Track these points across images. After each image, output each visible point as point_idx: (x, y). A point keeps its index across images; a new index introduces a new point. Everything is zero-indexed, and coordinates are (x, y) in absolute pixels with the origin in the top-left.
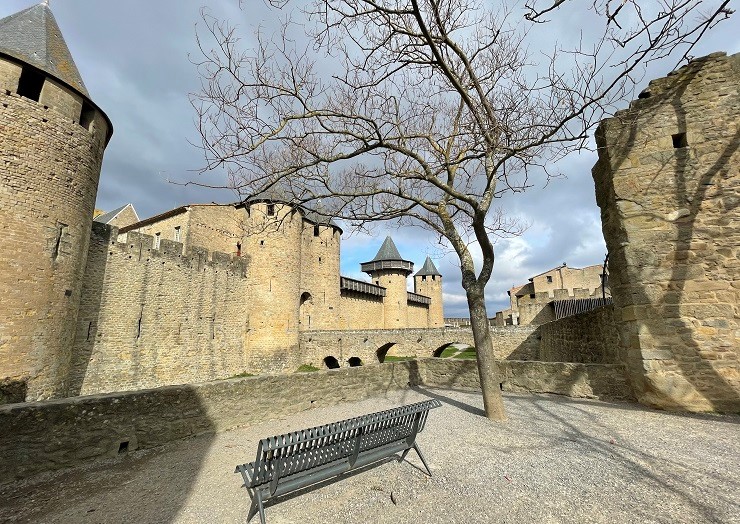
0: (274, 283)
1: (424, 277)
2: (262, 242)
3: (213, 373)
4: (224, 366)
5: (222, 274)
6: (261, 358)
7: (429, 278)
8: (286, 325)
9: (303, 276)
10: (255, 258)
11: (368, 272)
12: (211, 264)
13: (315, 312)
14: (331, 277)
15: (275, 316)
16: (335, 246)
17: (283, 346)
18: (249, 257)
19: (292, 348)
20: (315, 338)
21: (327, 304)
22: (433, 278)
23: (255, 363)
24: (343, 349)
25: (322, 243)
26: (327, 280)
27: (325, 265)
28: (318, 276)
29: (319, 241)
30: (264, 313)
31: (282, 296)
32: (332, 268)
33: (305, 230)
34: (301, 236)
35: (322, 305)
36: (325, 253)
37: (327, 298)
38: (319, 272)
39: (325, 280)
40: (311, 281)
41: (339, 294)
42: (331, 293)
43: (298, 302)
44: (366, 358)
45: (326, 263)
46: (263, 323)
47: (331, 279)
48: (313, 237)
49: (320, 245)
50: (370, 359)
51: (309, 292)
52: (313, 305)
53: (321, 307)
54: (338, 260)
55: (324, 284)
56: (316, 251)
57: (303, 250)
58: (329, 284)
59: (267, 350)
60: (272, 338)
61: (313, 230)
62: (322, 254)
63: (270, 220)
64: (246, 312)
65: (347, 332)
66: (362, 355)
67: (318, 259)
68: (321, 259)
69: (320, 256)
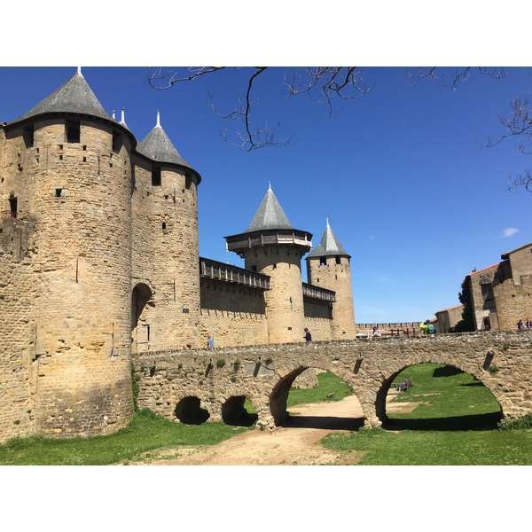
0: (84, 265)
1: (322, 260)
2: (59, 192)
6: (62, 407)
7: (331, 261)
8: (108, 344)
9: (135, 256)
10: (47, 219)
13: (158, 319)
14: (183, 257)
15: (88, 329)
16: (189, 203)
17: (104, 382)
18: (34, 220)
19: (119, 385)
20: (164, 365)
21: (179, 305)
22: (338, 262)
24: (216, 382)
25: (166, 197)
26: (177, 263)
27: (174, 235)
28: (162, 255)
29: (162, 194)
30: (65, 322)
31: (100, 291)
32: (185, 241)
33: (136, 174)
34: (130, 184)
35: (169, 306)
36: (173, 215)
37: (179, 294)
38: (163, 248)
39: (175, 262)
40: (149, 264)
41: (198, 286)
42: (186, 285)
43: (130, 300)
44: (259, 397)
45: (175, 231)
46: (63, 341)
47: (185, 259)
48: (151, 186)
49: (164, 200)
50: (266, 399)
51: (147, 283)
52: (154, 306)
53: (169, 310)
54: (195, 228)
55: (172, 270)
56: (157, 212)
57: (134, 208)
58: (181, 268)
59: (73, 392)
60: (82, 370)
61: (149, 174)
62: (167, 217)
63: (72, 150)
64: (31, 322)
65: (221, 352)
66: (252, 392)
67: (161, 224)
68: (167, 224)
69: (164, 221)
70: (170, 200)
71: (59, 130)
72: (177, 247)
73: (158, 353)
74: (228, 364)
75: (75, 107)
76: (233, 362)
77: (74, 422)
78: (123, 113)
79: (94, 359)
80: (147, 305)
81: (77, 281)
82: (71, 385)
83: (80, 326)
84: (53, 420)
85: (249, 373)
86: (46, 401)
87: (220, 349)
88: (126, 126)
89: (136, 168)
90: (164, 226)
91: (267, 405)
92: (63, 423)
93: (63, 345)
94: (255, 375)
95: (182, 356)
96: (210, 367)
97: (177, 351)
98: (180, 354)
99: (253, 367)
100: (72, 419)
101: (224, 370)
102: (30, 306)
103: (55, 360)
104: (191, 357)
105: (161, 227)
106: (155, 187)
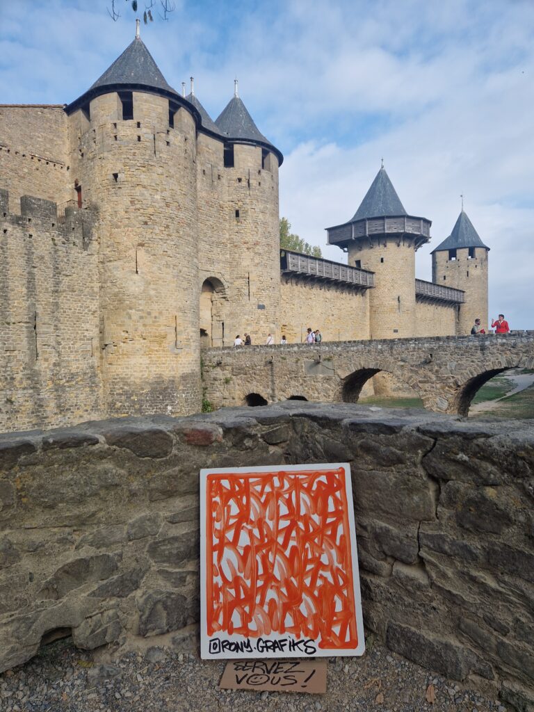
0: (142, 255)
1: (453, 253)
2: (116, 176)
3: (42, 419)
4: (62, 409)
5: (43, 241)
6: (128, 395)
7: (463, 254)
8: (171, 337)
10: (106, 208)
11: (342, 245)
12: (16, 221)
14: (259, 249)
15: (150, 320)
16: (266, 186)
17: (167, 374)
18: (96, 209)
19: (184, 378)
20: (229, 360)
21: (254, 300)
22: (472, 253)
23: (119, 404)
24: (277, 380)
25: (240, 180)
26: (252, 254)
27: (248, 224)
28: (236, 246)
29: (235, 177)
30: (128, 314)
31: (160, 282)
32: (261, 231)
35: (243, 302)
36: (247, 201)
37: (253, 289)
38: (236, 238)
39: (249, 254)
40: (221, 257)
42: (261, 279)
43: (195, 294)
45: (249, 220)
46: (127, 332)
47: (261, 251)
48: (222, 169)
49: (237, 184)
51: (218, 276)
52: (229, 301)
55: (245, 263)
56: (230, 198)
57: (202, 194)
58: (256, 261)
59: (138, 381)
60: (145, 360)
61: (221, 155)
62: (240, 203)
63: (126, 128)
64: (99, 313)
66: (311, 392)
67: (234, 212)
68: (240, 212)
69: (237, 208)
70: (244, 183)
71: (111, 106)
72: (251, 239)
77: (140, 410)
79: (157, 351)
80: (221, 300)
81: (137, 272)
82: (136, 374)
83: (141, 318)
84: (121, 406)
85: (308, 373)
86: (114, 388)
90: (237, 214)
92: (130, 409)
93: (126, 335)
100: (137, 406)
103: (120, 351)
105: (235, 215)
106: (227, 169)
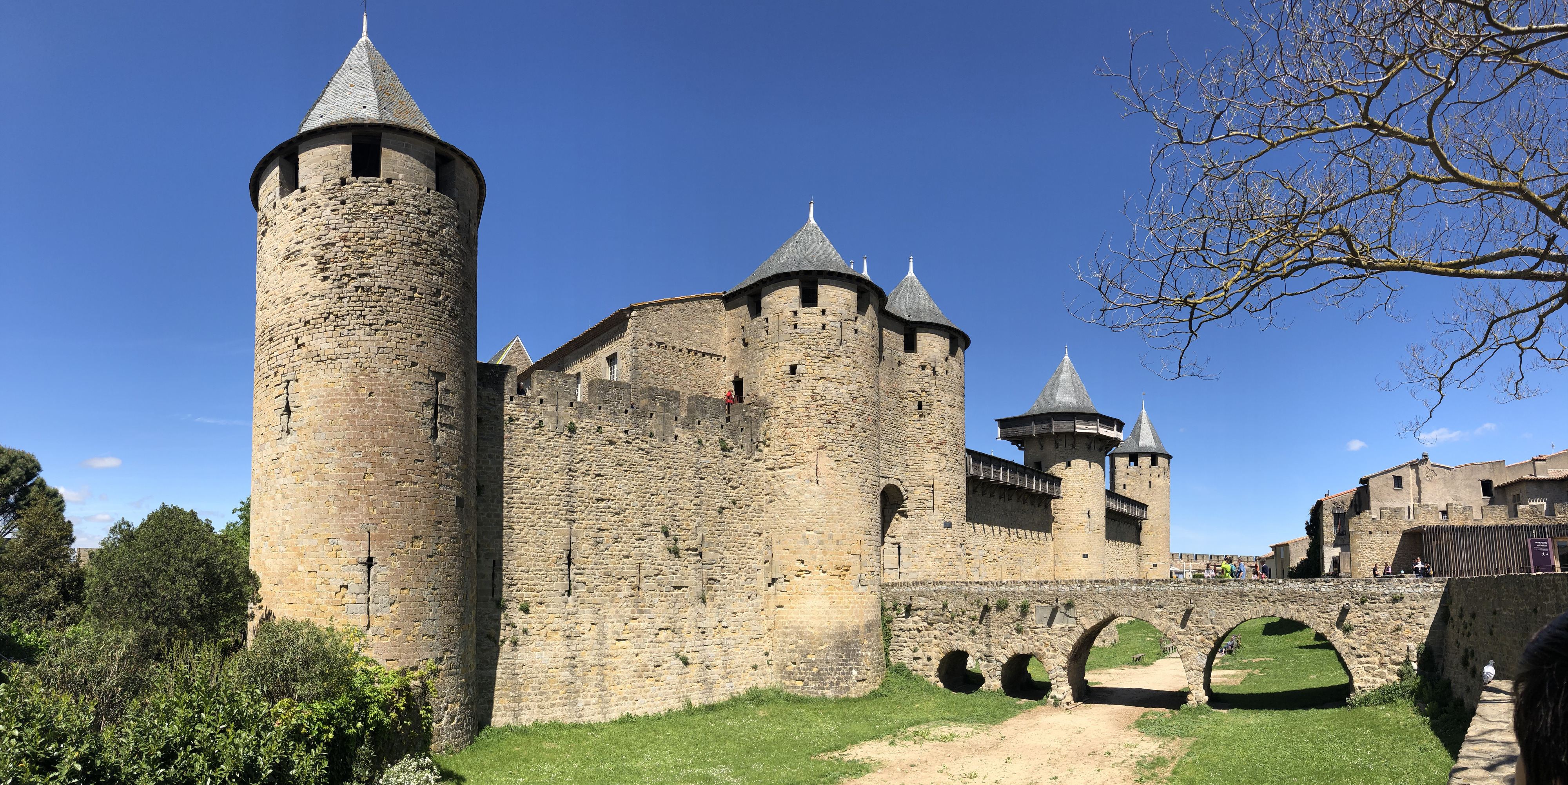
0: (825, 461)
2: (793, 369)
8: (855, 568)
9: (884, 447)
10: (779, 404)
11: (1018, 441)
12: (687, 424)
13: (912, 535)
14: (946, 449)
15: (831, 547)
16: (954, 375)
17: (851, 623)
18: (765, 404)
19: (867, 627)
20: (923, 602)
21: (939, 516)
24: (994, 631)
25: (923, 367)
26: (937, 456)
27: (933, 418)
28: (917, 445)
29: (917, 364)
30: (804, 537)
31: (844, 495)
32: (948, 427)
33: (885, 339)
34: (877, 352)
35: (926, 517)
36: (933, 391)
37: (939, 500)
38: (919, 436)
39: (934, 455)
40: (900, 458)
41: (963, 490)
42: (947, 487)
43: (879, 509)
44: (1053, 657)
45: (935, 414)
46: (802, 562)
47: (947, 452)
48: (902, 354)
49: (920, 371)
50: (1063, 661)
51: (897, 483)
52: (906, 516)
53: (926, 522)
54: (962, 409)
55: (929, 466)
56: (911, 387)
57: (883, 384)
58: (942, 464)
60: (825, 602)
61: (901, 338)
62: (924, 394)
63: (809, 316)
64: (765, 535)
65: (1003, 588)
66: (1044, 649)
67: (916, 403)
68: (924, 404)
69: (920, 399)
70: (929, 371)
71: (793, 292)
72: (937, 436)
73: (915, 584)
74: (1012, 606)
75: (811, 263)
76: (1020, 603)
77: (818, 674)
78: (865, 262)
79: (838, 588)
80: (897, 515)
81: (817, 482)
82: (813, 622)
83: (821, 542)
84: (795, 668)
85: (1041, 621)
86: (785, 641)
87: (1002, 584)
88: (869, 278)
89: (885, 331)
90: (920, 406)
91: (1064, 668)
92: (805, 673)
93: (802, 567)
94: (1050, 624)
95: (947, 591)
96: (987, 609)
97: (941, 583)
98: (944, 587)
99: (1047, 614)
100: (815, 670)
101: (1006, 614)
102: (763, 514)
103: (793, 588)
104: (960, 593)
105: (916, 407)
106: (908, 355)
